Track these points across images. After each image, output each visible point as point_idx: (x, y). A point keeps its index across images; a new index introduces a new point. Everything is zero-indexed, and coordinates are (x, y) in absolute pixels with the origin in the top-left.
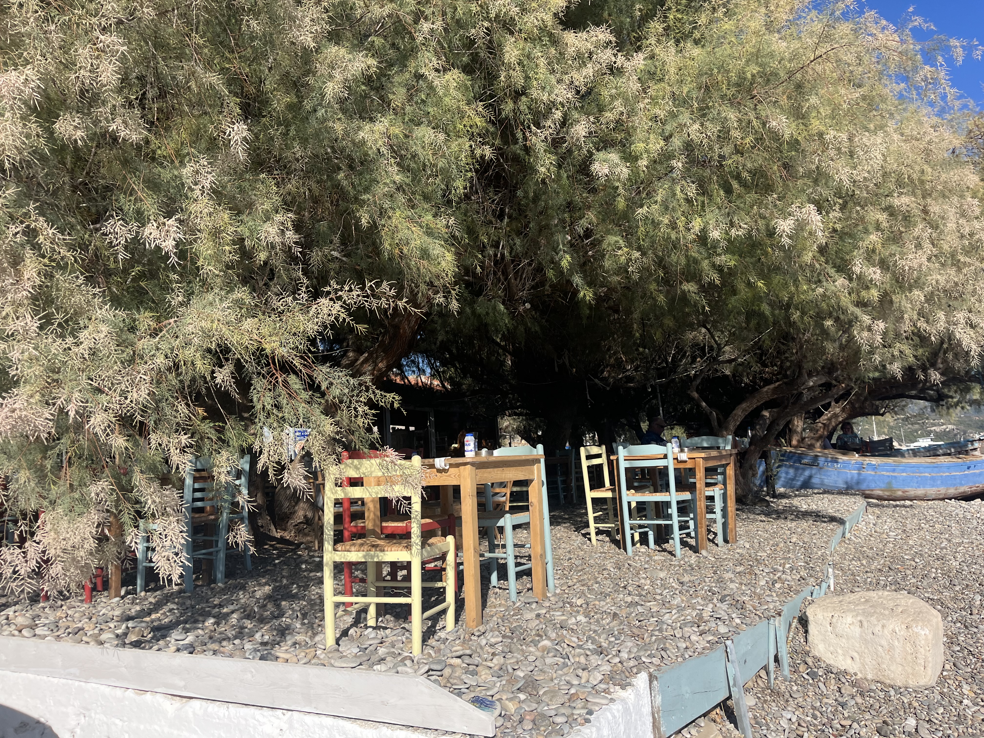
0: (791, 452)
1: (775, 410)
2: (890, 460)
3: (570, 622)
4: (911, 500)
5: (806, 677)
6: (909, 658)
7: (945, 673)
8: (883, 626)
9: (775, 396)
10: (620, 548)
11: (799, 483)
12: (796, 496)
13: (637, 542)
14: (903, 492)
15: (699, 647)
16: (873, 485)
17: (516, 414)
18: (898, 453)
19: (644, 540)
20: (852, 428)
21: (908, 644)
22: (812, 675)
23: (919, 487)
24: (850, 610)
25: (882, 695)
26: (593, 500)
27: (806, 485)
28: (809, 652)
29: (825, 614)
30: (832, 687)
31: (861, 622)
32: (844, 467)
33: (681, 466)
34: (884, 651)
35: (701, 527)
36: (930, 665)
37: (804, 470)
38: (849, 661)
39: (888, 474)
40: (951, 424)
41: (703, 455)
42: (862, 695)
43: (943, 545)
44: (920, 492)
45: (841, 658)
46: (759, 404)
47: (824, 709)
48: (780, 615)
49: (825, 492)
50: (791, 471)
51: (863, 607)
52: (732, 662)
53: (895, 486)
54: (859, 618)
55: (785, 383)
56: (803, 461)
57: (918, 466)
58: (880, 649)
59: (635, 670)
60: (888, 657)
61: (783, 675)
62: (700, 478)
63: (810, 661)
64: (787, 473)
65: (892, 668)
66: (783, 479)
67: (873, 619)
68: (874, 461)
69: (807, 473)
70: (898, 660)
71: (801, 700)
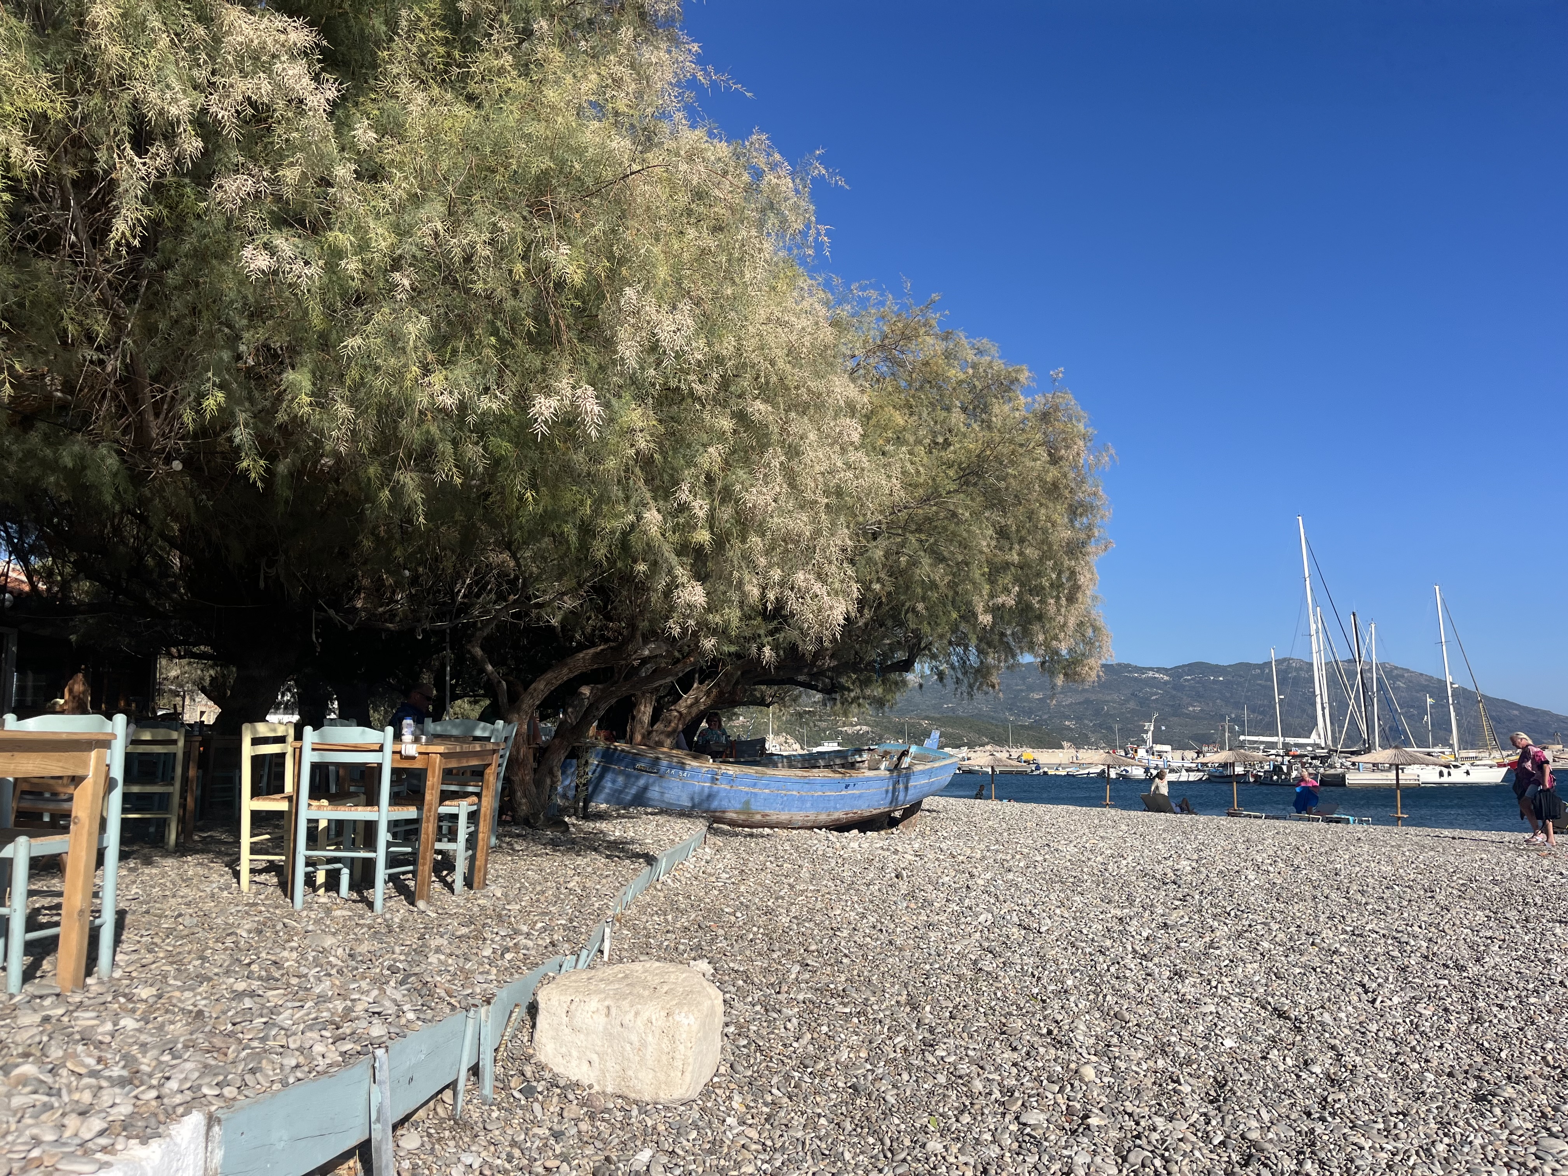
0: (623, 751)
1: (600, 686)
2: (752, 770)
3: (100, 1030)
4: (772, 828)
5: (517, 1095)
6: (664, 1058)
7: (716, 1079)
8: (637, 1014)
9: (595, 666)
10: (286, 896)
11: (629, 798)
12: (619, 816)
13: (320, 886)
14: (763, 816)
15: (322, 1063)
16: (725, 803)
17: (194, 655)
18: (770, 760)
19: (332, 883)
20: (720, 721)
21: (666, 1040)
22: (529, 1092)
23: (783, 809)
24: (598, 992)
25: (619, 1115)
26: (255, 814)
27: (640, 800)
28: (532, 1056)
29: (563, 998)
30: (552, 1109)
31: (608, 1008)
32: (692, 777)
33: (406, 765)
34: (633, 1050)
35: (424, 864)
36: (690, 1068)
37: (638, 778)
38: (585, 1066)
39: (747, 789)
40: (867, 724)
41: (441, 749)
42: (592, 1117)
43: (782, 893)
44: (784, 817)
45: (574, 1063)
46: (571, 676)
47: (529, 1144)
48: (489, 1003)
49: (661, 812)
50: (621, 779)
51: (617, 986)
52: (380, 1083)
53: (754, 807)
54: (606, 1003)
55: (611, 648)
56: (638, 765)
57: (785, 780)
58: (628, 1047)
59: (180, 1110)
60: (637, 1058)
61: (481, 1096)
62: (433, 785)
63: (528, 1070)
64: (614, 782)
65: (640, 1075)
66: (607, 791)
67: (625, 1004)
68: (731, 770)
69: (642, 782)
70: (650, 1063)
71: (497, 1132)
